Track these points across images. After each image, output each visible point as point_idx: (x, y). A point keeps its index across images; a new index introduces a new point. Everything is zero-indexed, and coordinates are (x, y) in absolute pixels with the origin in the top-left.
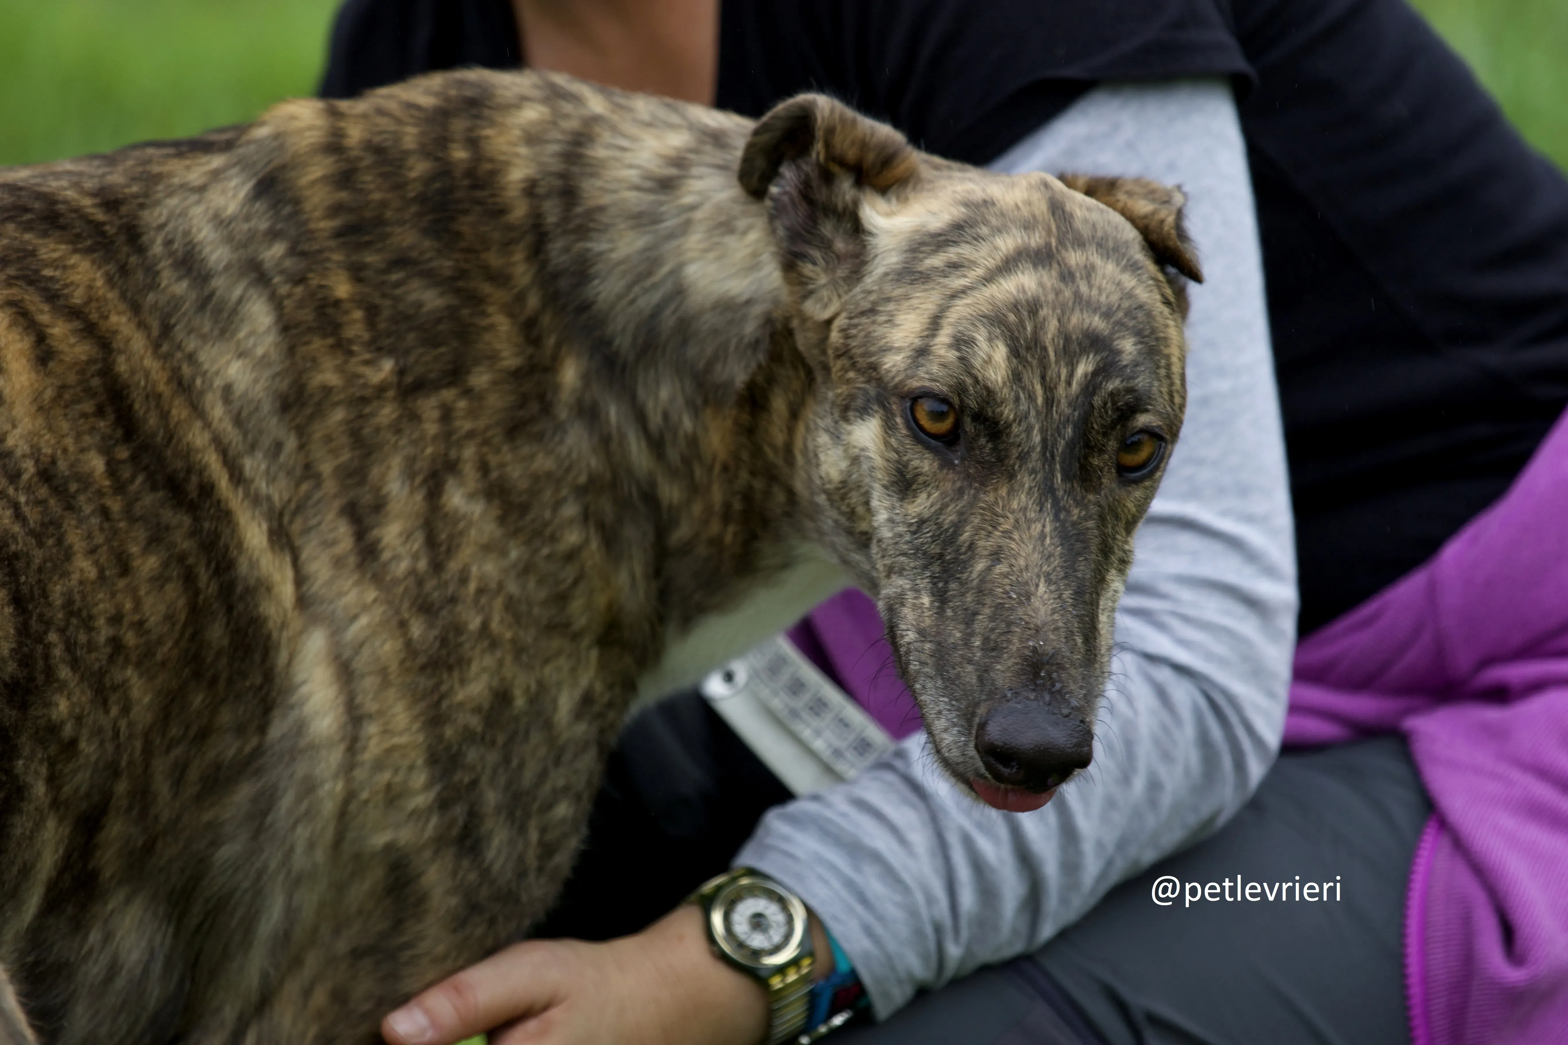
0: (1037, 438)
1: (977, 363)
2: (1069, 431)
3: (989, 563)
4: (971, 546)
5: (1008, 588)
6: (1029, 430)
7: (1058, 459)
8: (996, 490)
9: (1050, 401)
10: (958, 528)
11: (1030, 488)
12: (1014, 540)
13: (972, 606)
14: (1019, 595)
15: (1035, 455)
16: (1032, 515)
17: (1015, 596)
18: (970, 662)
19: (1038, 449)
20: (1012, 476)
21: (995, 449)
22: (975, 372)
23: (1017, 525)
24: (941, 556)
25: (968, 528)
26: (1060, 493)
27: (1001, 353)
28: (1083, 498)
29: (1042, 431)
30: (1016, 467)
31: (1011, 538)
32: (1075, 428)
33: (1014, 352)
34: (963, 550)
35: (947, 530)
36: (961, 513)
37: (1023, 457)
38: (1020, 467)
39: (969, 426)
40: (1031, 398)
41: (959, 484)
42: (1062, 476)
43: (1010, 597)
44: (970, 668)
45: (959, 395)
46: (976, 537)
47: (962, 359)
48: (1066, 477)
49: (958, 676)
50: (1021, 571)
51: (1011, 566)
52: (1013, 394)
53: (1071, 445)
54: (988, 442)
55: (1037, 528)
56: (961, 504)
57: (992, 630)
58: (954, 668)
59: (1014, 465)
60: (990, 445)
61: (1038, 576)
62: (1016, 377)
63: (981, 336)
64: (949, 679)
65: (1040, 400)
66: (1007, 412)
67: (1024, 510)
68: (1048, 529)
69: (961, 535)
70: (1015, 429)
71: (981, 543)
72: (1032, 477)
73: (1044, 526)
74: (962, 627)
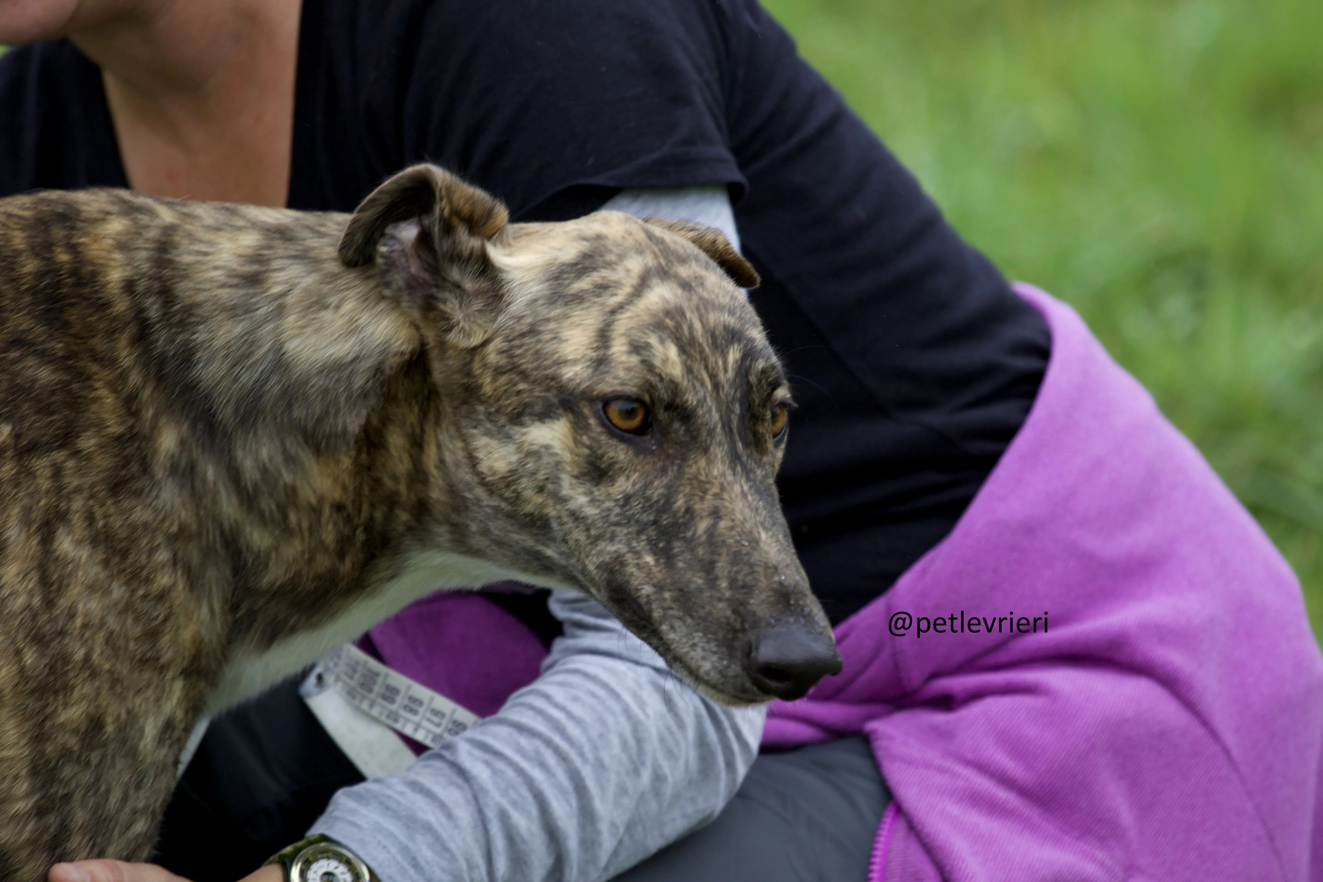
0: (716, 416)
1: (657, 362)
2: (737, 408)
3: (712, 521)
4: (689, 511)
5: (738, 538)
6: (710, 411)
7: (735, 431)
8: (696, 462)
9: (717, 386)
10: (668, 499)
11: (722, 458)
12: (726, 500)
13: (707, 557)
14: (749, 542)
15: (719, 430)
16: (730, 478)
17: (746, 544)
18: (720, 600)
19: (720, 426)
20: (706, 450)
21: (687, 431)
22: (657, 371)
23: (723, 489)
24: (655, 522)
25: (681, 496)
26: (744, 458)
27: (672, 351)
28: (761, 460)
29: (719, 410)
30: (708, 442)
31: (722, 499)
32: (741, 405)
33: (682, 350)
34: (681, 514)
35: (657, 502)
36: (668, 487)
37: (711, 432)
38: (711, 442)
39: (662, 415)
40: (703, 384)
41: (659, 465)
42: (742, 444)
43: (743, 545)
44: (721, 605)
45: (648, 392)
46: (692, 502)
47: (644, 362)
48: (746, 445)
49: (710, 613)
50: (743, 524)
51: (733, 521)
52: (690, 383)
53: (742, 418)
54: (681, 425)
55: (737, 488)
56: (665, 480)
57: (738, 572)
58: (703, 608)
59: (706, 441)
60: (683, 428)
61: (757, 526)
62: (689, 370)
63: (653, 340)
64: (700, 617)
65: (709, 387)
66: (691, 399)
67: (723, 475)
68: (746, 488)
69: (675, 503)
70: (700, 412)
71: (697, 507)
72: (721, 448)
73: (742, 487)
74: (702, 574)
